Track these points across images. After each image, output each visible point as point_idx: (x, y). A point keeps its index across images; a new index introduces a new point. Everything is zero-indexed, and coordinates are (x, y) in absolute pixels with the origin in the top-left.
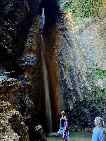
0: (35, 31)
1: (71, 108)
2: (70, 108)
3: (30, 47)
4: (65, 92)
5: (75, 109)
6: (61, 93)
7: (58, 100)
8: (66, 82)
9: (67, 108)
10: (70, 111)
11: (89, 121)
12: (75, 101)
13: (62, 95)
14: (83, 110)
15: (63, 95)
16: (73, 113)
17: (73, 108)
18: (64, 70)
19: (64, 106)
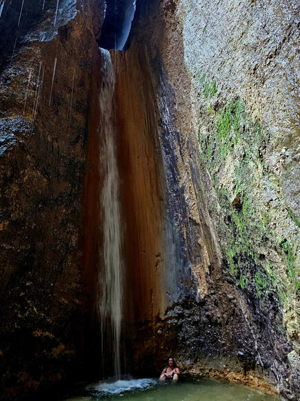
0: (37, 37)
1: (199, 291)
2: (195, 293)
3: (8, 96)
4: (181, 235)
5: (212, 294)
6: (171, 237)
7: (160, 264)
8: (184, 198)
9: (187, 291)
10: (196, 303)
11: (256, 347)
12: (209, 264)
13: (173, 246)
14: (235, 301)
15: (176, 245)
16: (207, 310)
17: (206, 292)
18: (181, 154)
19: (179, 286)
